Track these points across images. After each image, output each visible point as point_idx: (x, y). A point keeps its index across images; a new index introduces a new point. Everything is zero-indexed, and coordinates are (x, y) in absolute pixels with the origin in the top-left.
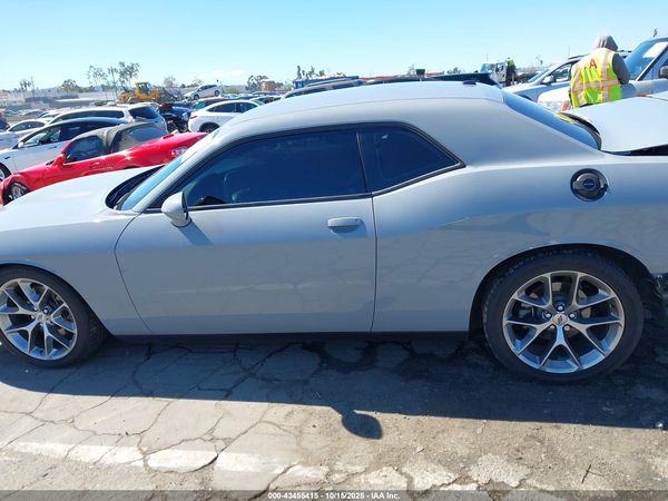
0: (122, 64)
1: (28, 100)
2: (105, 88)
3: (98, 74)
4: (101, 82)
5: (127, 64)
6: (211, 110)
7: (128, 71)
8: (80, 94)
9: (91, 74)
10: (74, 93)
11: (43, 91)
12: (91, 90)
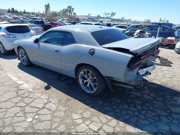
0: (112, 12)
1: (88, 18)
2: (107, 18)
3: (106, 14)
4: (106, 16)
5: (113, 12)
6: (116, 27)
7: (113, 14)
8: (100, 19)
9: (104, 14)
10: (99, 18)
11: (92, 17)
12: (104, 18)
